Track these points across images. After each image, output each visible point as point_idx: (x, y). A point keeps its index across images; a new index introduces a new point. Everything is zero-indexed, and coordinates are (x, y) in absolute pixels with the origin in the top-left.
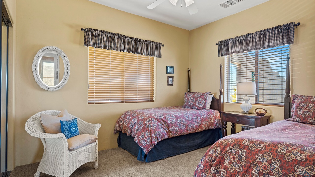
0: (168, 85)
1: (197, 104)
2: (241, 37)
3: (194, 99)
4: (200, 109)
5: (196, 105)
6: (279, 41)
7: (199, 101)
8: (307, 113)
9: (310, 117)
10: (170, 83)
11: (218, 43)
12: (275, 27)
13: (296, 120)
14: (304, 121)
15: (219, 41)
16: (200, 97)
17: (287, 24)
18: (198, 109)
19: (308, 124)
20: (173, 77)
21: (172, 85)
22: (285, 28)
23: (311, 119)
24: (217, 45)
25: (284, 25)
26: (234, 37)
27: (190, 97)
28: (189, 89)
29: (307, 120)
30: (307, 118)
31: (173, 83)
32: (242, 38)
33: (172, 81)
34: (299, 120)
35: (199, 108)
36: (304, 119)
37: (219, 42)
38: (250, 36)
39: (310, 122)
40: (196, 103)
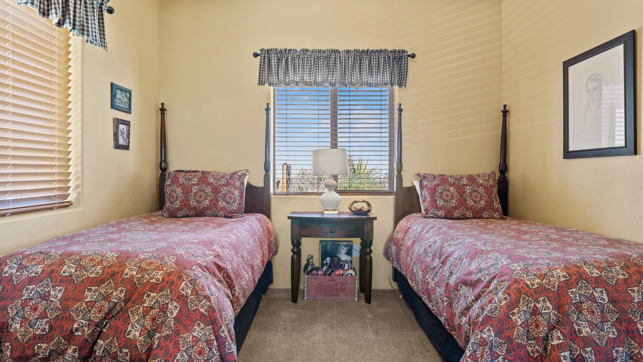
0: (118, 146)
1: (222, 204)
2: (317, 53)
3: (209, 190)
4: (230, 215)
5: (218, 205)
6: (386, 77)
7: (225, 195)
8: (450, 203)
9: (455, 208)
10: (121, 142)
11: (259, 52)
12: (381, 51)
13: (437, 216)
14: (449, 216)
15: (262, 48)
16: (228, 184)
17: (399, 52)
18: (226, 217)
19: (454, 219)
20: (127, 123)
21: (126, 148)
22: (395, 57)
23: (457, 211)
24: (256, 55)
25: (394, 51)
26: (299, 50)
27: (194, 185)
28: (166, 161)
29: (452, 213)
30: (451, 211)
31: (129, 142)
32: (318, 55)
33: (125, 135)
34: (442, 215)
35: (229, 212)
36: (448, 213)
37: (261, 50)
38: (335, 56)
39: (456, 216)
40: (217, 200)
